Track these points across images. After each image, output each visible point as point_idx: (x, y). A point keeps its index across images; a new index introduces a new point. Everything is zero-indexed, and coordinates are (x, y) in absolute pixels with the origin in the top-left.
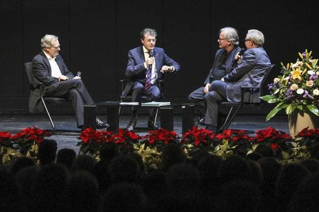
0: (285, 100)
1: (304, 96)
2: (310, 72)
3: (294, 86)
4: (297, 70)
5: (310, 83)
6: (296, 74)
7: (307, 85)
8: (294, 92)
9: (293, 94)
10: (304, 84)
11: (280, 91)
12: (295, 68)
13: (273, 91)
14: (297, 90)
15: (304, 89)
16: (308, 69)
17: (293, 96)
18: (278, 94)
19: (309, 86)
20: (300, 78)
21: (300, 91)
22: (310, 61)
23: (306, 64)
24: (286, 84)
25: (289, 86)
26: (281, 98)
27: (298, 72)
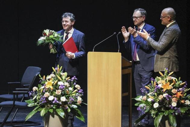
0: (40, 105)
1: (54, 102)
2: (60, 83)
3: (47, 94)
4: (51, 81)
5: (58, 92)
6: (49, 85)
7: (56, 93)
8: (47, 98)
9: (46, 100)
10: (54, 92)
11: (37, 97)
12: (49, 80)
13: (32, 97)
14: (49, 97)
15: (54, 96)
16: (59, 81)
17: (45, 101)
18: (36, 99)
19: (58, 94)
20: (51, 87)
21: (51, 98)
22: (62, 74)
23: (58, 76)
24: (41, 92)
25: (43, 93)
26: (38, 103)
27: (50, 83)
